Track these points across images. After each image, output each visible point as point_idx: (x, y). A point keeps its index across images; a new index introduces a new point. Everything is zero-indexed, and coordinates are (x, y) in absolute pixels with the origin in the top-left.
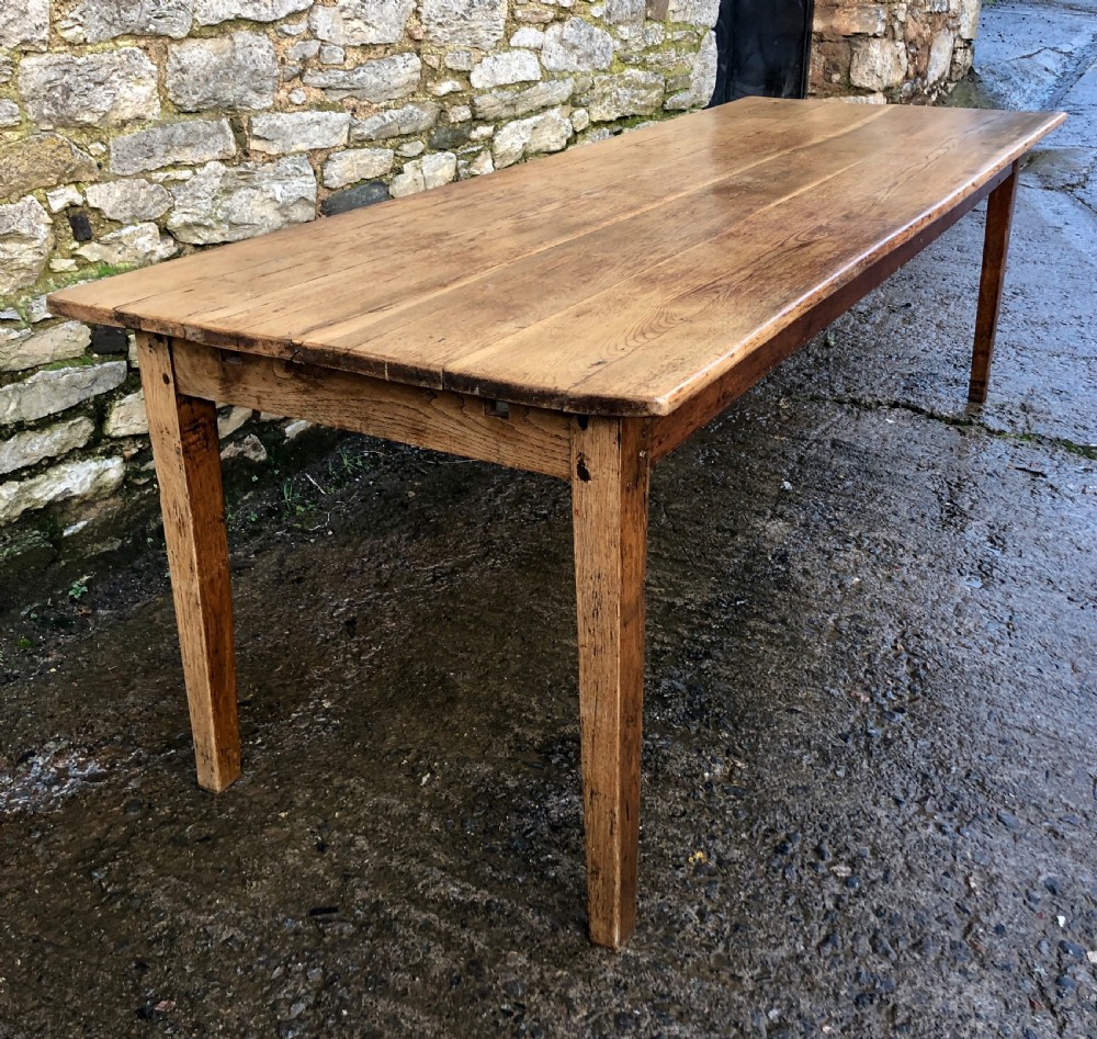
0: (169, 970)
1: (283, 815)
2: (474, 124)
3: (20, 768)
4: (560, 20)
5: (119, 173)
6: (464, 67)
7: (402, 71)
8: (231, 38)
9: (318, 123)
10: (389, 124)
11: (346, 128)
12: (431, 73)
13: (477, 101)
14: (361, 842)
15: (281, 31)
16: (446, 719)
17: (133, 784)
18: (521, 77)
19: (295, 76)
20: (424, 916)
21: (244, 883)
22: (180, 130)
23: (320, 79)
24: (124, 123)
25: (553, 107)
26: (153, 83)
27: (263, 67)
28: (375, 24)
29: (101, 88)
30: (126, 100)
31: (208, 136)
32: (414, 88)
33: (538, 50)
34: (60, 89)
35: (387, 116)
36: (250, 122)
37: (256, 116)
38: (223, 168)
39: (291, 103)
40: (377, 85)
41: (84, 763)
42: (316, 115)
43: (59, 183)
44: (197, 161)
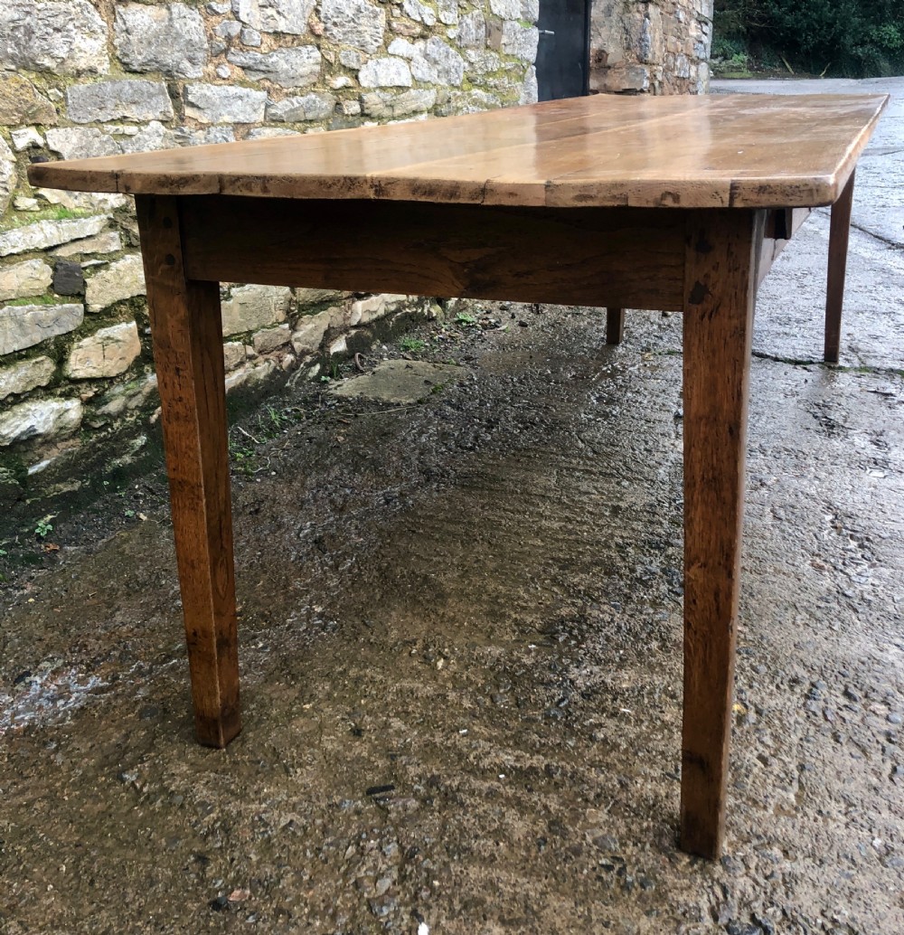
0: (232, 860)
1: (307, 706)
2: (362, 119)
3: (19, 687)
4: (424, 37)
5: (76, 120)
6: (354, 65)
7: (306, 61)
8: (169, 9)
9: (241, 98)
10: (296, 109)
11: (263, 107)
12: (328, 67)
13: (365, 98)
14: (397, 724)
15: (210, 7)
16: (441, 612)
17: (141, 693)
18: (398, 83)
19: (222, 52)
20: (487, 785)
21: (287, 772)
22: (127, 87)
23: (241, 59)
24: (79, 73)
25: (421, 112)
26: (103, 38)
27: (196, 38)
28: (286, 14)
29: (59, 35)
30: (81, 51)
31: (151, 96)
32: (315, 80)
33: (409, 60)
34: (22, 30)
35: (294, 100)
36: (185, 89)
37: (191, 84)
38: (163, 129)
39: (218, 76)
40: (286, 72)
41: (84, 678)
42: (239, 90)
43: (22, 123)
44: (142, 118)
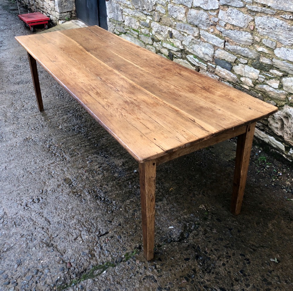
5: (177, 29)
9: (215, 39)
10: (237, 50)
11: (222, 44)
13: (273, 60)
15: (209, 13)
24: (179, 20)
26: (184, 15)
30: (179, 16)
35: (238, 47)
37: (201, 30)
39: (210, 31)
42: (215, 37)
